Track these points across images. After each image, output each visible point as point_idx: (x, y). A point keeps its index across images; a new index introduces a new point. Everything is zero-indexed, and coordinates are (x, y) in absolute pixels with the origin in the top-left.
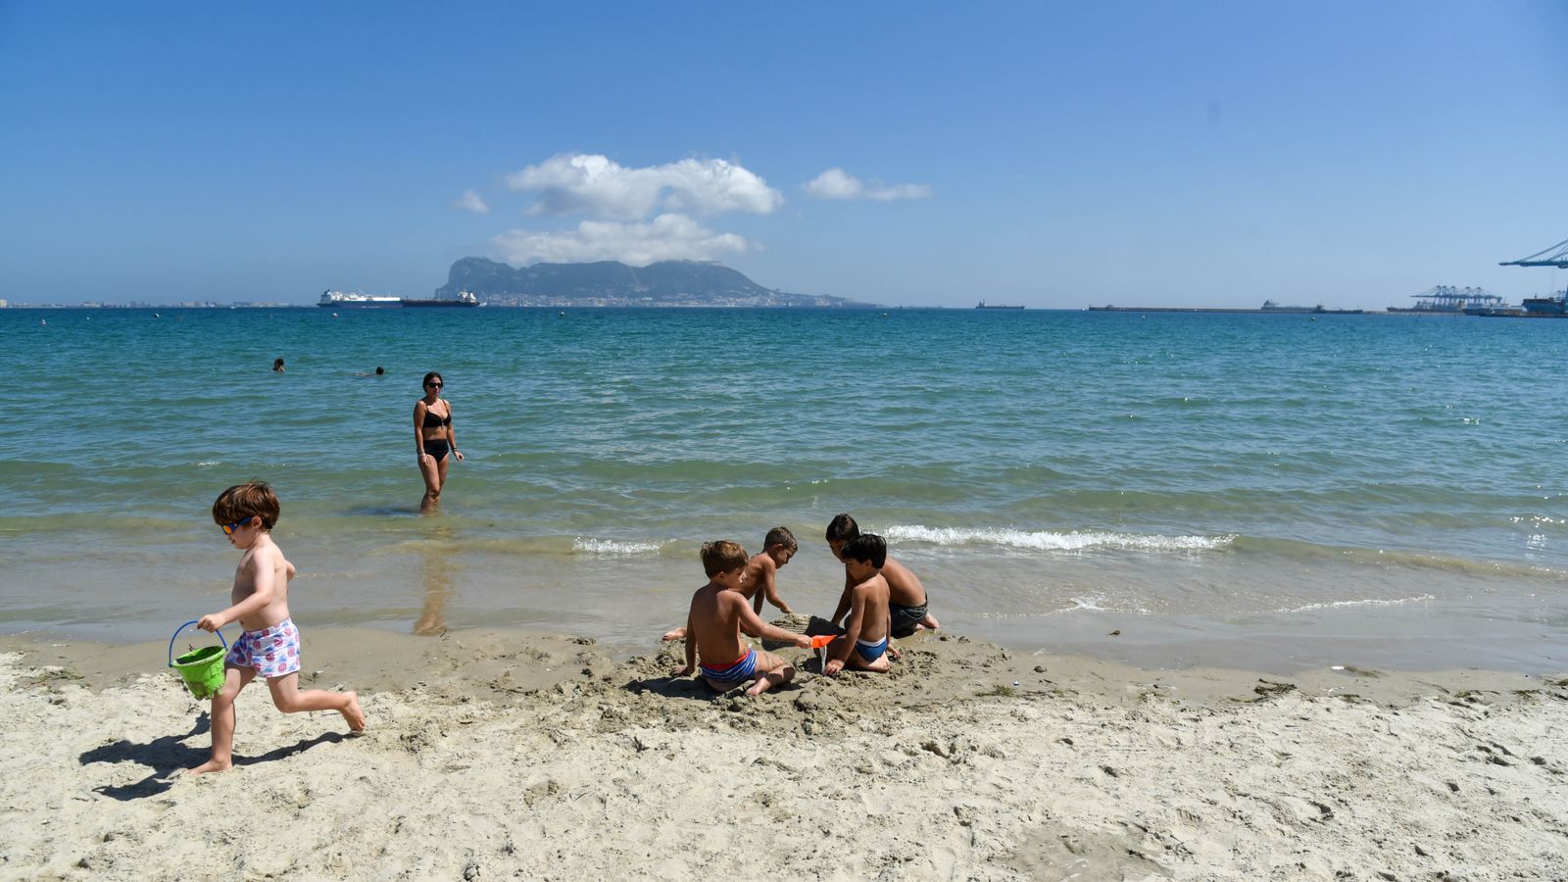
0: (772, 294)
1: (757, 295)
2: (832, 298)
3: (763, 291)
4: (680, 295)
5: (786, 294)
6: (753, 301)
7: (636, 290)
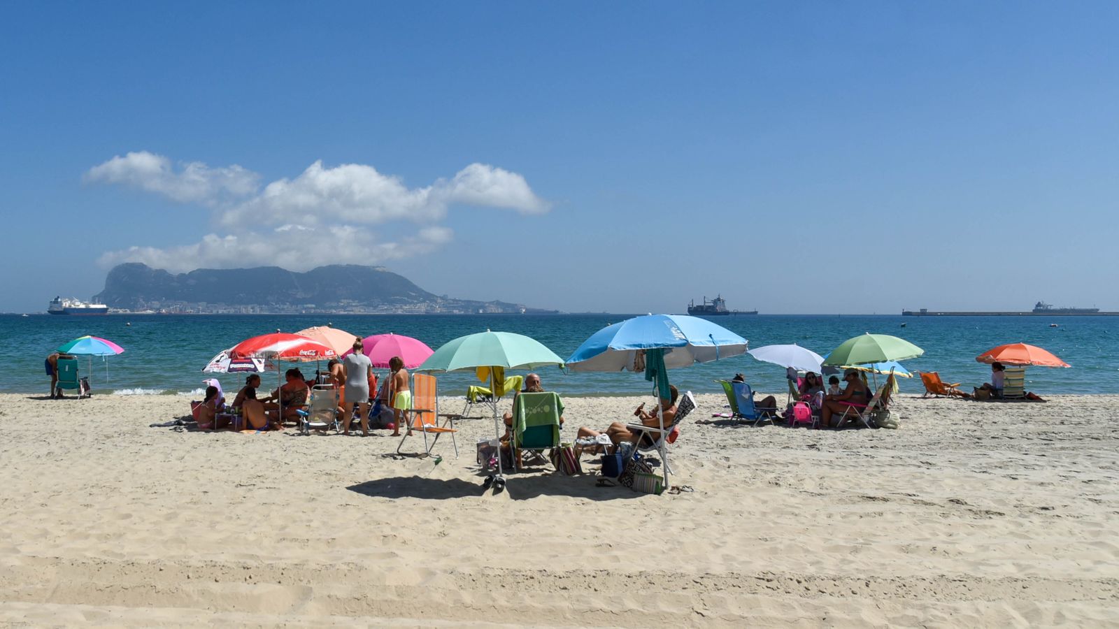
0: (439, 301)
1: (424, 301)
2: (503, 304)
3: (429, 297)
4: (344, 302)
5: (454, 300)
6: (421, 309)
7: (298, 296)
